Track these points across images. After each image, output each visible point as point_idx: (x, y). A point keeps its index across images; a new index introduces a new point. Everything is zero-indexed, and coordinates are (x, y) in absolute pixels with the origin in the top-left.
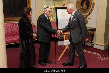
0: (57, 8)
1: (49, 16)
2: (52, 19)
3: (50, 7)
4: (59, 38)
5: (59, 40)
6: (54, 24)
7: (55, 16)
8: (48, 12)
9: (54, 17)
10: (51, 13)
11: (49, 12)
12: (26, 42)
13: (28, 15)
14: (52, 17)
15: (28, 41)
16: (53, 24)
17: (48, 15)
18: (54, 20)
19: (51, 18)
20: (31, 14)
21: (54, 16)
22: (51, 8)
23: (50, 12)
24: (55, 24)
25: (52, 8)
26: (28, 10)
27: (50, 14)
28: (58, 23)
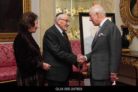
0: (82, 15)
1: (65, 29)
2: (72, 36)
3: (68, 12)
4: (85, 73)
5: (86, 77)
6: (76, 45)
7: (78, 30)
8: (62, 21)
9: (77, 32)
10: (68, 23)
11: (64, 22)
12: (31, 79)
13: (31, 28)
14: (72, 32)
15: (34, 77)
16: (74, 45)
17: (63, 28)
18: (76, 37)
19: (71, 34)
20: (36, 25)
21: (75, 29)
22: (69, 15)
23: (67, 21)
24: (78, 45)
25: (72, 15)
26: (31, 19)
27: (67, 26)
28: (85, 43)
